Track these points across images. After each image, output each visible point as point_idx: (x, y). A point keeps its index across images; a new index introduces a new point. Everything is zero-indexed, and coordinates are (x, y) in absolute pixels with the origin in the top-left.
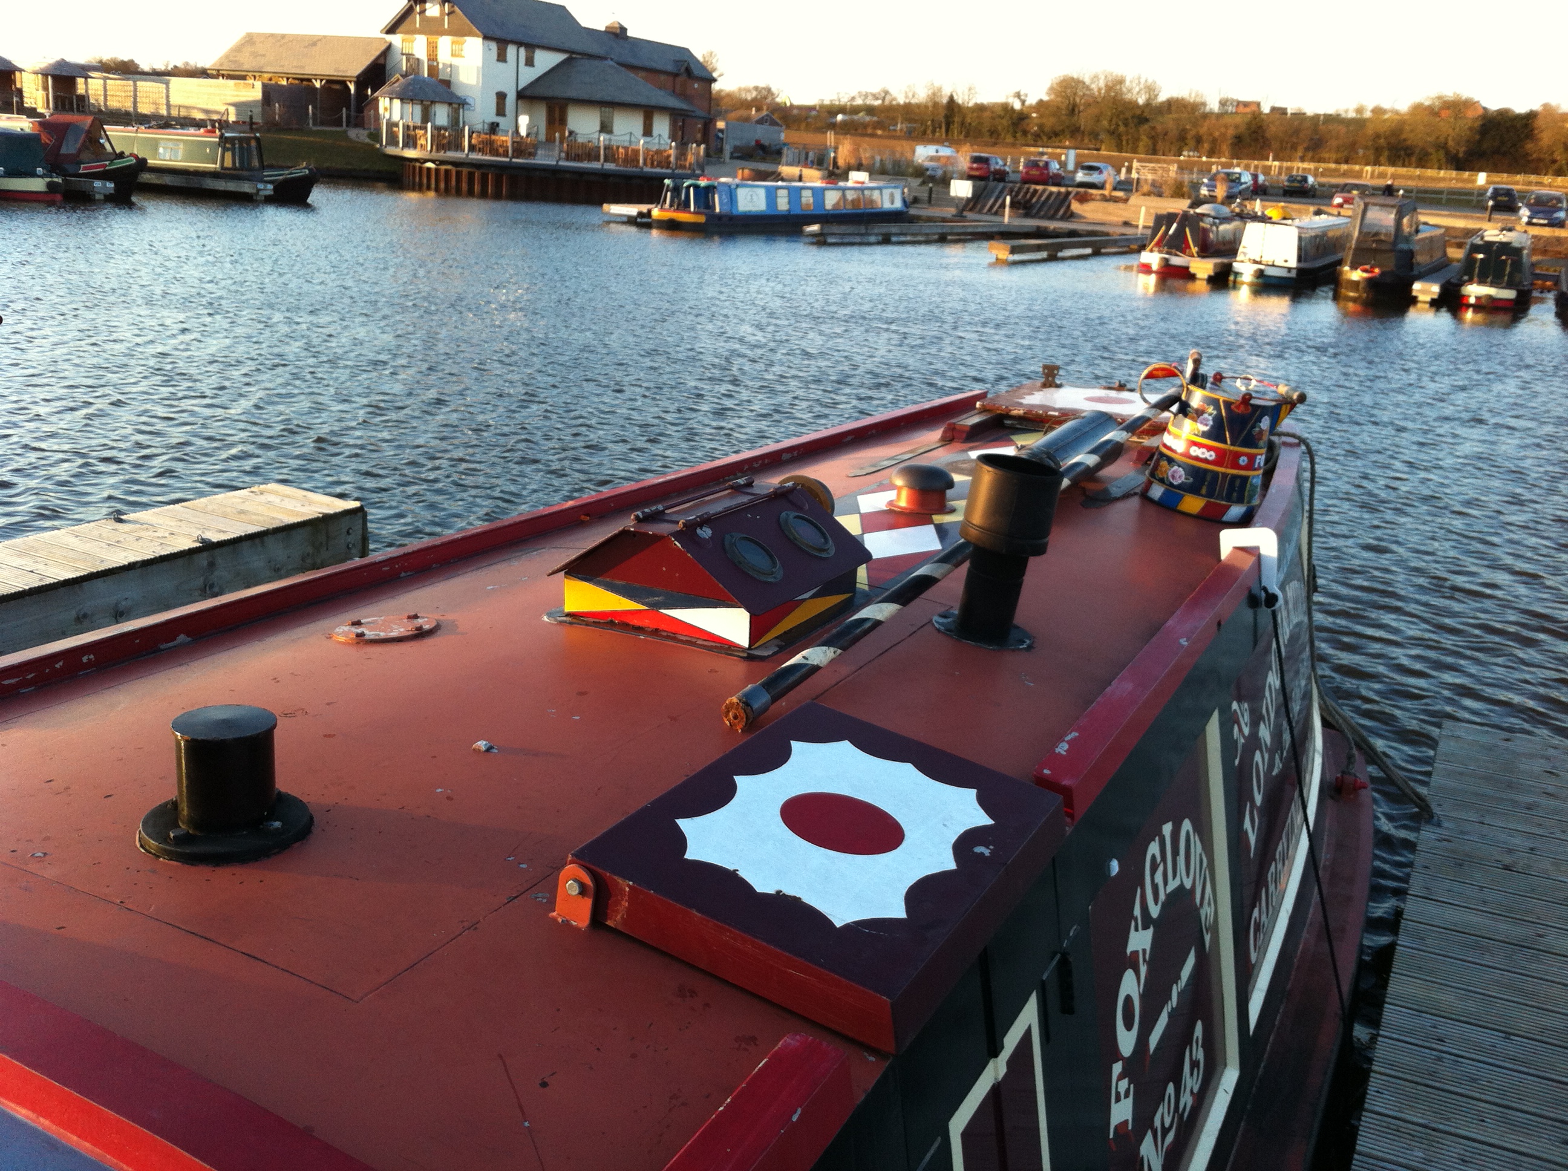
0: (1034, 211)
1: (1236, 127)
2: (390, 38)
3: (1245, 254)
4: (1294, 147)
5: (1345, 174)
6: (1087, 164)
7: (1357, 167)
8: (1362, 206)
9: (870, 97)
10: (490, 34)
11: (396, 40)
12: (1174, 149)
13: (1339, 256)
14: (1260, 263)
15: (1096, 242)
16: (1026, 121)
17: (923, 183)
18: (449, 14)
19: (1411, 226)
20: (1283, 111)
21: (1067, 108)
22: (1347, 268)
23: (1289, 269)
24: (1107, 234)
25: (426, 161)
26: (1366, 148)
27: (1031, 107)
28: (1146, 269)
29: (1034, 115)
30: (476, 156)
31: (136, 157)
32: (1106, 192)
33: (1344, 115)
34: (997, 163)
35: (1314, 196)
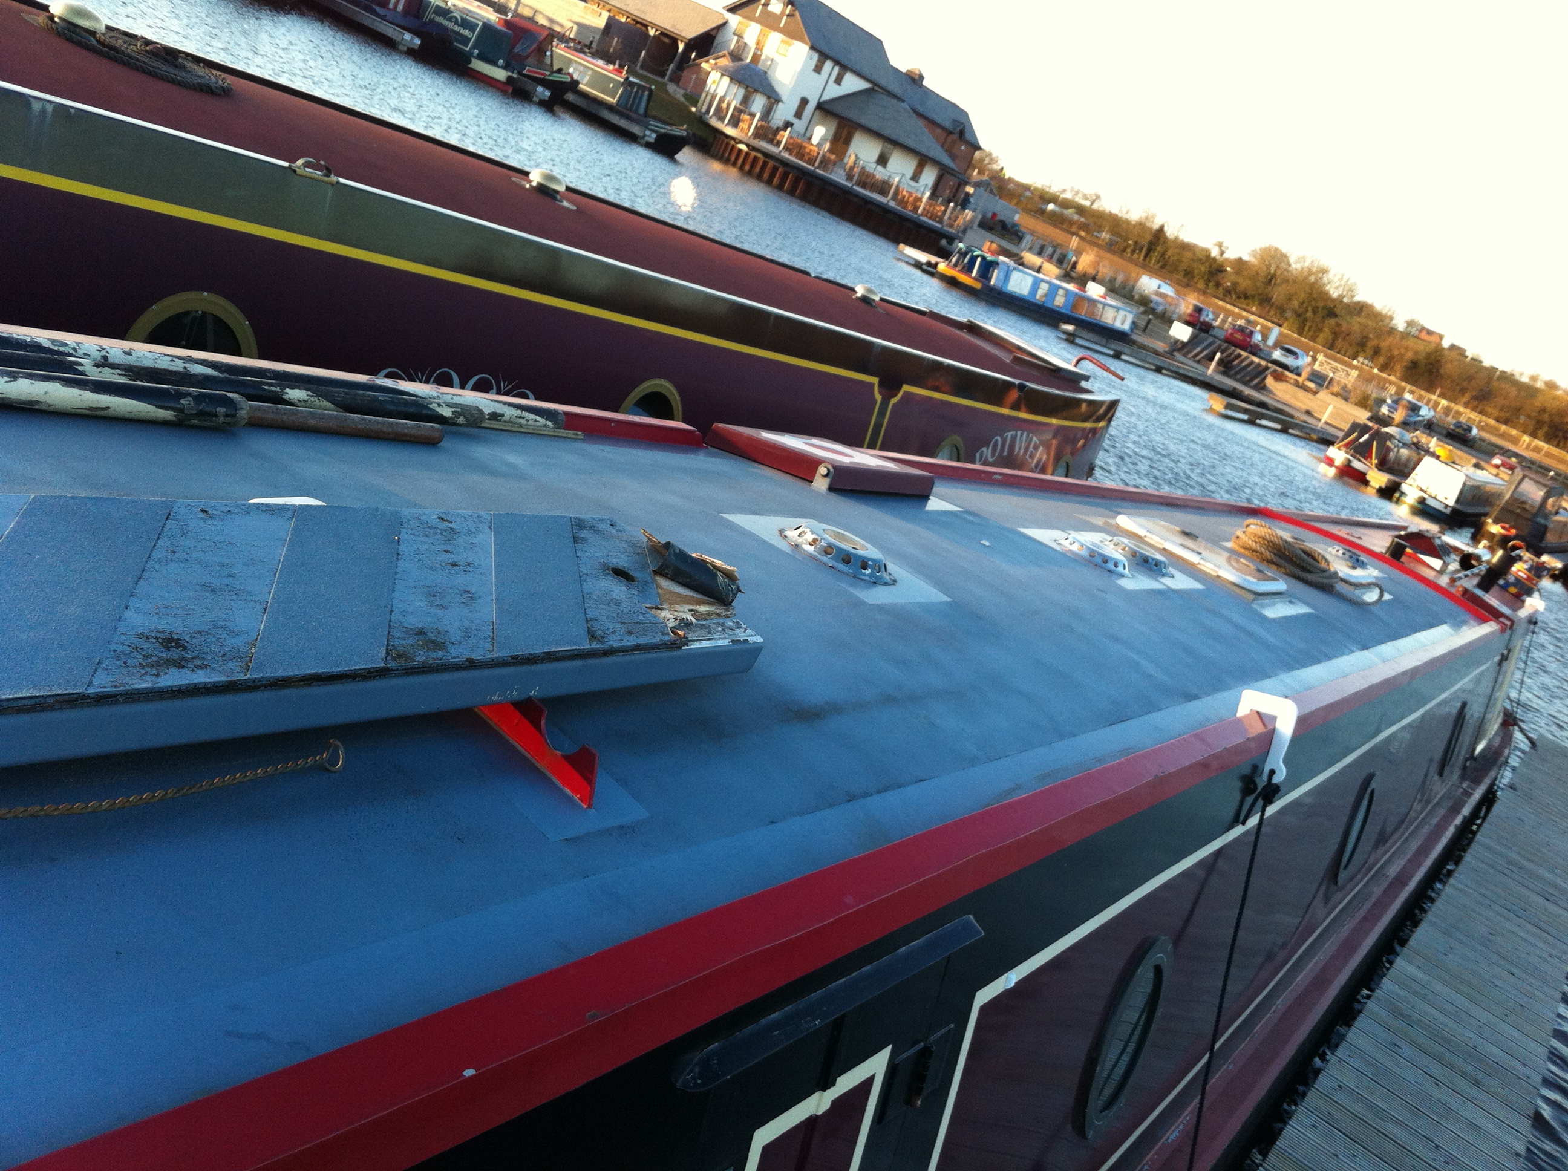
0: (1232, 372)
1: (1416, 353)
2: (729, 16)
3: (1415, 480)
4: (1463, 391)
5: (1503, 436)
6: (1287, 346)
7: (1514, 432)
8: (1520, 477)
9: (1080, 195)
10: (817, 46)
11: (734, 20)
12: (1351, 351)
13: (1487, 509)
14: (1425, 492)
15: (1285, 421)
16: (1223, 275)
17: (1144, 313)
18: (788, 16)
19: (1553, 506)
20: (1462, 352)
21: (1266, 277)
22: (1490, 521)
23: (1447, 506)
24: (1292, 417)
25: (741, 142)
26: (1529, 416)
27: (1227, 260)
28: (1330, 462)
29: (1229, 269)
30: (786, 155)
31: (572, 78)
32: (1300, 380)
33: (1517, 377)
34: (1207, 315)
35: (1471, 447)
